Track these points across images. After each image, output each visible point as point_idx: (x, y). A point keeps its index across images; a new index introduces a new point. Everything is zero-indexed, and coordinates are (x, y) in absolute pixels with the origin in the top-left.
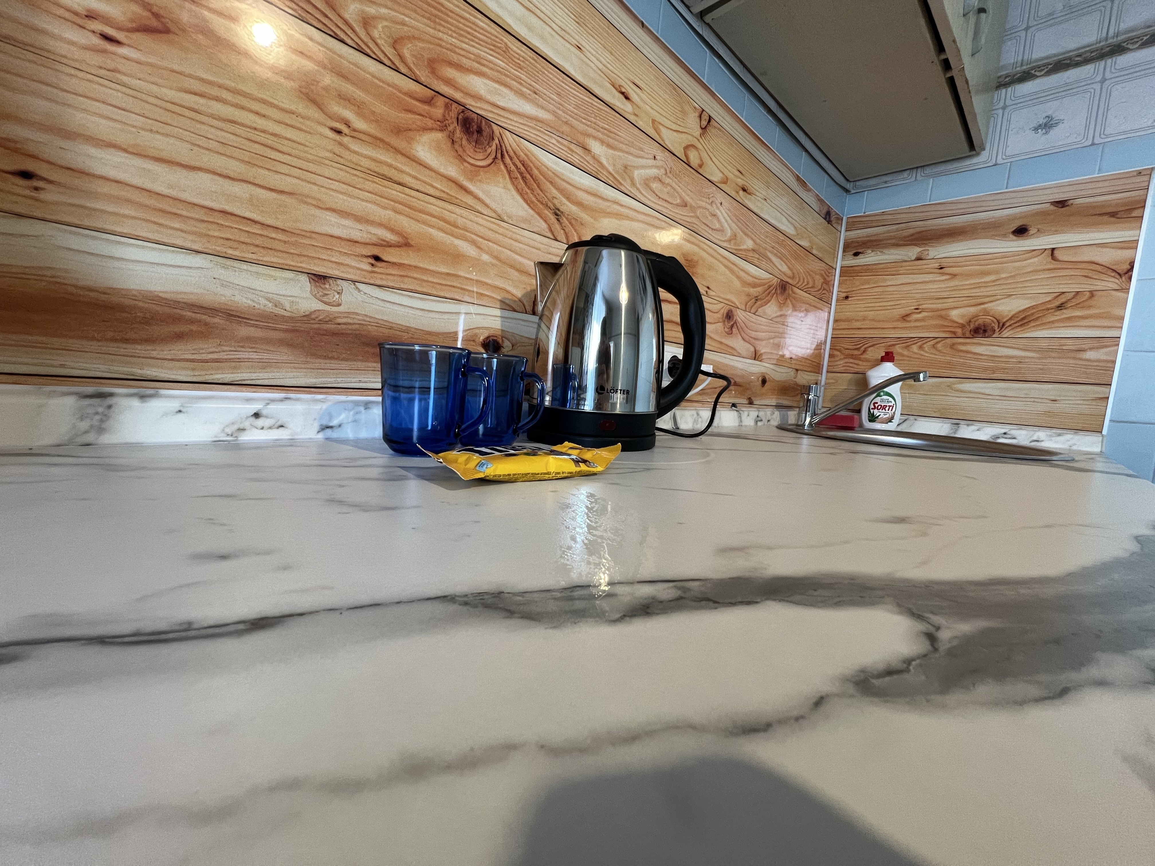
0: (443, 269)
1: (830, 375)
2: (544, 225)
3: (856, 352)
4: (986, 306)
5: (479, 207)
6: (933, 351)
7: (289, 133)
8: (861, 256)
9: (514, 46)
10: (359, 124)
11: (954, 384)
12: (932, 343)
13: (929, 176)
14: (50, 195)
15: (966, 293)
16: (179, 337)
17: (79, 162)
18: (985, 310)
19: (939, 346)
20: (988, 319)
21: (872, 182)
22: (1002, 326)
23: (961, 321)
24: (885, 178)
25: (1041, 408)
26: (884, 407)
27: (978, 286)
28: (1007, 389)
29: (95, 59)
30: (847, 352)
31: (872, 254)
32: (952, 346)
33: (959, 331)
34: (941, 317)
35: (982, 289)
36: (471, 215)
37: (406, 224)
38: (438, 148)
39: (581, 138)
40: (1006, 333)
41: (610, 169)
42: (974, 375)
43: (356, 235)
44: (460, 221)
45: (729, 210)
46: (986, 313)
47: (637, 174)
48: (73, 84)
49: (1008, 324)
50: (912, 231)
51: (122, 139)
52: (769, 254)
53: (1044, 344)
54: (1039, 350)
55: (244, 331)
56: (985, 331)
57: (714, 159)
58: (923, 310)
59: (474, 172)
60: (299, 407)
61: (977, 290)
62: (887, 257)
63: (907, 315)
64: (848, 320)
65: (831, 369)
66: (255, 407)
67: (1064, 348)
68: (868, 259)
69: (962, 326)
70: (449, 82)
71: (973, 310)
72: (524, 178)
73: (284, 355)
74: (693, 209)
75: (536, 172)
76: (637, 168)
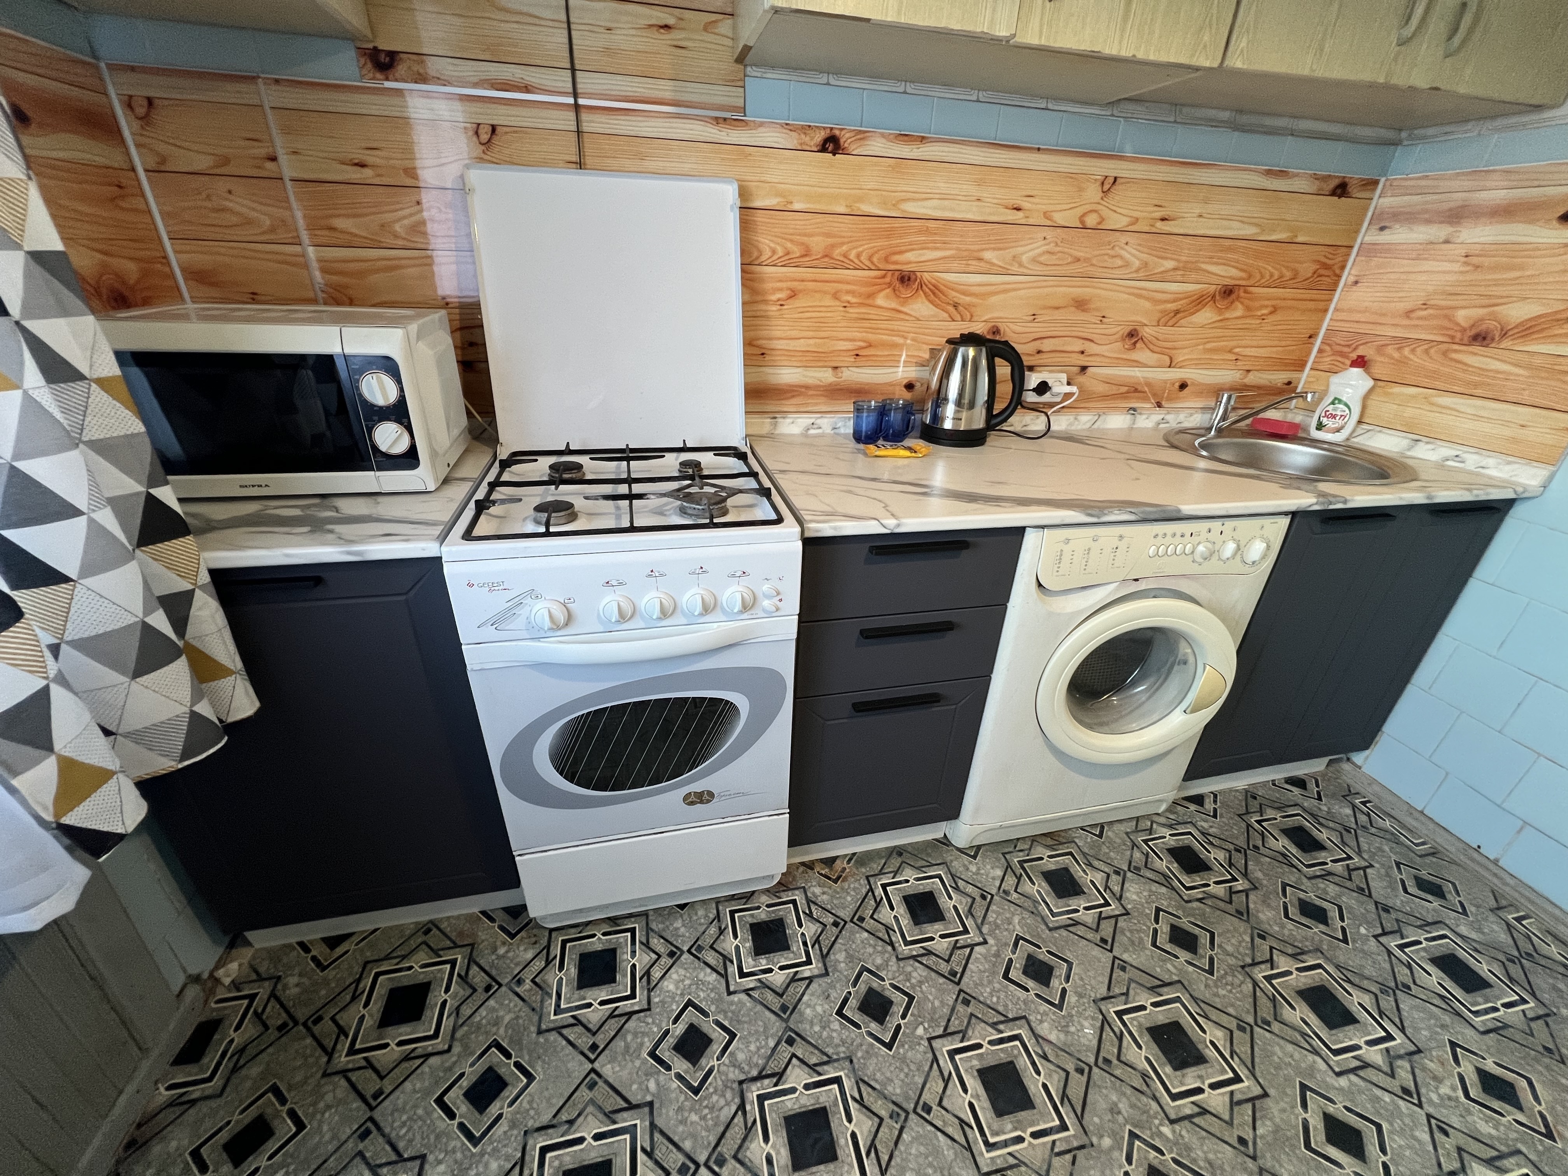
0: (886, 353)
1: (1313, 372)
2: (945, 315)
3: (1346, 350)
4: (1496, 308)
5: (907, 317)
6: (1425, 357)
7: (829, 315)
8: (1387, 232)
9: (932, 224)
10: (854, 300)
11: (1432, 396)
12: (1426, 347)
13: (1497, 130)
14: (767, 358)
15: (1482, 290)
16: (793, 396)
17: (772, 347)
18: (1493, 313)
19: (1432, 351)
20: (1492, 325)
21: (1431, 131)
22: (1504, 335)
23: (1464, 324)
24: (1447, 129)
25: (1507, 432)
26: (1334, 417)
27: (1497, 283)
28: (1484, 408)
29: (778, 313)
30: (1339, 348)
31: (1400, 230)
32: (1445, 353)
33: (1458, 335)
34: (1447, 317)
35: (1501, 288)
36: (902, 323)
37: (871, 337)
38: (887, 297)
39: (976, 254)
40: (1506, 344)
41: (1000, 264)
42: (1456, 389)
43: (850, 347)
44: (896, 328)
45: (1140, 245)
46: (1494, 317)
47: (1024, 258)
48: (774, 323)
49: (1510, 333)
50: (1452, 205)
51: (783, 335)
52: (1204, 266)
53: (1537, 361)
54: (1529, 367)
55: (811, 392)
56: (1484, 338)
57: (1119, 210)
58: (1432, 307)
59: (905, 301)
60: (826, 420)
61: (1494, 288)
62: (1415, 235)
63: (1412, 311)
64: (1350, 311)
65: (1316, 366)
66: (812, 421)
67: (1556, 367)
68: (1395, 237)
69: (1464, 330)
70: (896, 263)
71: (1481, 312)
72: (934, 294)
73: (822, 400)
74: (1087, 260)
75: (942, 287)
76: (1022, 254)
